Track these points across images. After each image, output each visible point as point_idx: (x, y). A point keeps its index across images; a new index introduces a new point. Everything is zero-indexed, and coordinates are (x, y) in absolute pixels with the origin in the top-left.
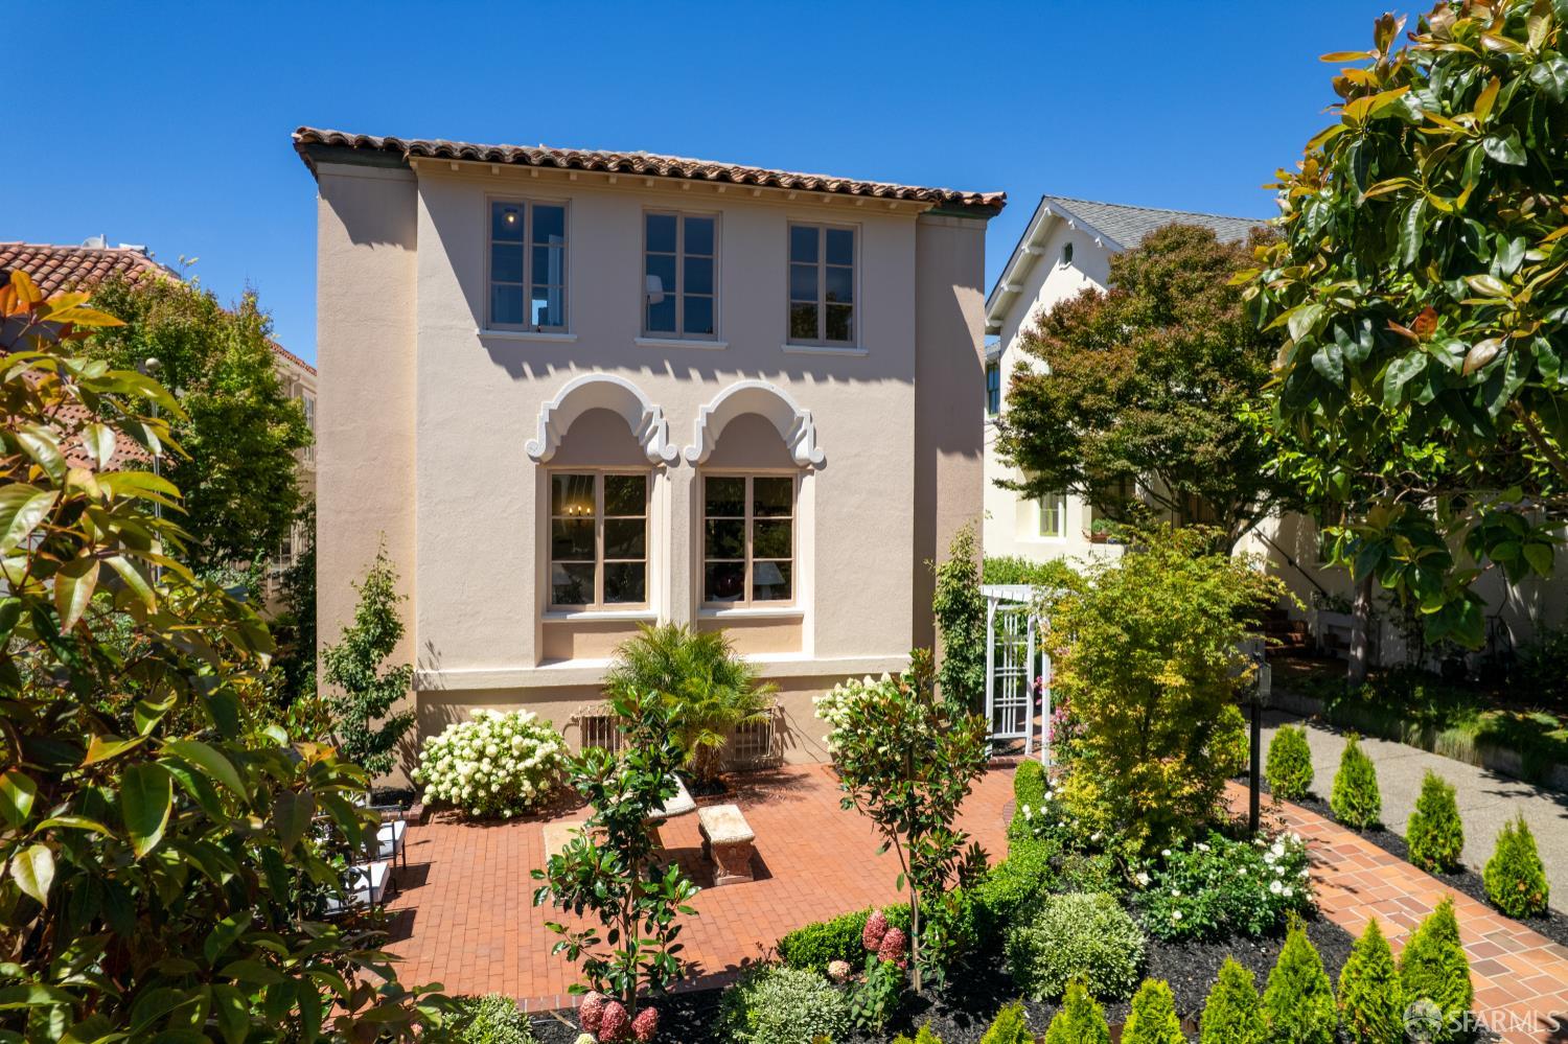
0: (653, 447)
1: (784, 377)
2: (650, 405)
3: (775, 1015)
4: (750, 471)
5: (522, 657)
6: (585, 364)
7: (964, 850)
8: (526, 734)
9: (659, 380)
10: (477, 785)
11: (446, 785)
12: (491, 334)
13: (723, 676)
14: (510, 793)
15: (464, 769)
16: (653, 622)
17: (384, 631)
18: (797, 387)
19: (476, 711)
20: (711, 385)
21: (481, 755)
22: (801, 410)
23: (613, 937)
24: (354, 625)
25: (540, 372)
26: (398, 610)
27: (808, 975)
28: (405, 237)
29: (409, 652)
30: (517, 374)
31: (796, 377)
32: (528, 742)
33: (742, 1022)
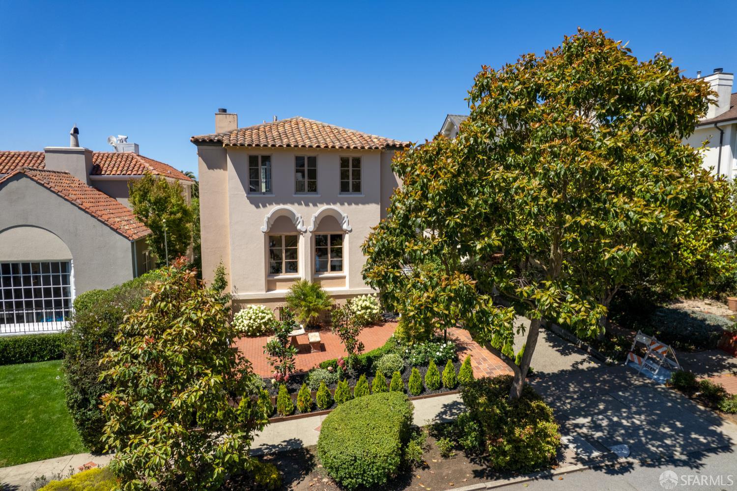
0: (299, 227)
1: (338, 204)
2: (298, 215)
3: (315, 377)
4: (329, 233)
5: (261, 290)
6: (278, 203)
7: (358, 343)
8: (263, 312)
9: (300, 207)
10: (249, 327)
11: (241, 327)
12: (250, 196)
13: (319, 296)
14: (258, 329)
15: (246, 322)
16: (299, 279)
17: (222, 283)
18: (343, 207)
19: (249, 306)
20: (316, 208)
21: (250, 318)
22: (344, 215)
23: (281, 361)
24: (214, 282)
25: (264, 206)
26: (226, 278)
27: (324, 370)
28: (223, 167)
29: (229, 290)
30: (257, 207)
31: (342, 204)
32: (263, 315)
33: (308, 379)
